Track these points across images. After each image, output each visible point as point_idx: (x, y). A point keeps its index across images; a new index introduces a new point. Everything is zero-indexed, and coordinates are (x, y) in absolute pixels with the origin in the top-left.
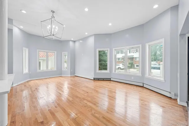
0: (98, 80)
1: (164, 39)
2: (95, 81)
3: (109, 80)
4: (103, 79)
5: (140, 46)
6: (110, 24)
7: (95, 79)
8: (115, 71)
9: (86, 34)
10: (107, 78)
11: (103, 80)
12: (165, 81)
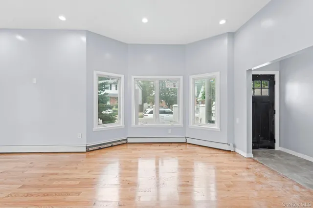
0: (100, 149)
1: (219, 72)
2: (91, 154)
3: (124, 143)
4: (110, 145)
5: (180, 79)
6: (145, 20)
7: (90, 149)
8: (137, 122)
9: (62, 18)
10: (119, 141)
11: (112, 146)
12: (221, 129)
